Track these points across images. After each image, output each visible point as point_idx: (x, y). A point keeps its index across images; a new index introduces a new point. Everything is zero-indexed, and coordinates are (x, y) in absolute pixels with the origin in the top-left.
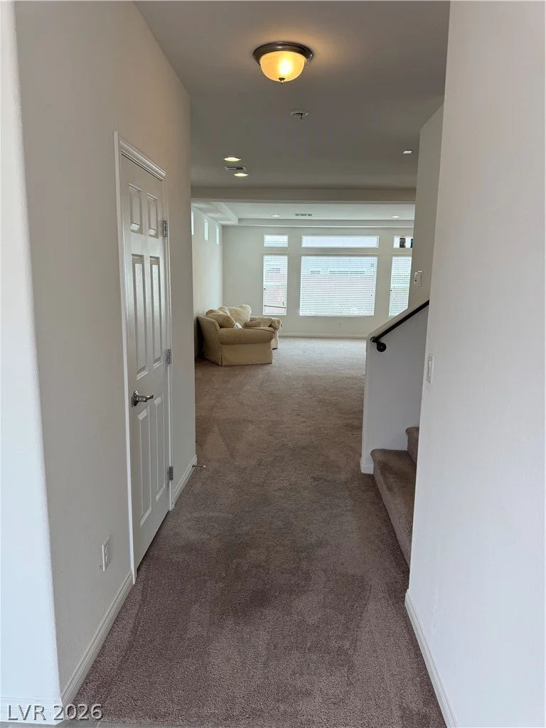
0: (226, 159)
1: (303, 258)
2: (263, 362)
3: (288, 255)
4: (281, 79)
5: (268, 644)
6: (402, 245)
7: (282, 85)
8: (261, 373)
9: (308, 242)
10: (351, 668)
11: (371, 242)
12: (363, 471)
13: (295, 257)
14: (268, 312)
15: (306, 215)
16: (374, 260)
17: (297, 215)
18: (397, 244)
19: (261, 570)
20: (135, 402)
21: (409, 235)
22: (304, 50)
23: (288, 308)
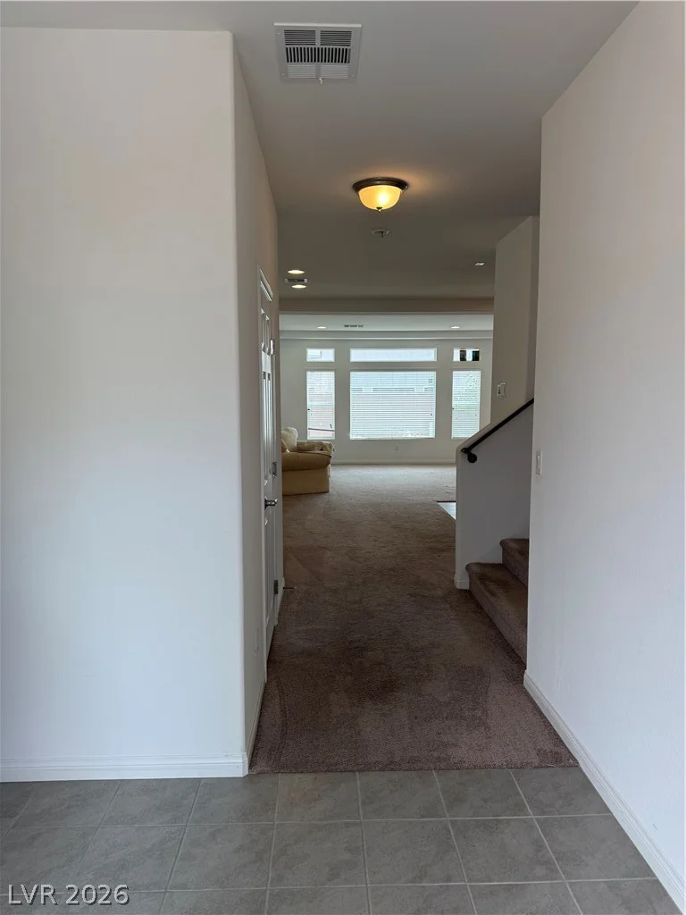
0: (290, 272)
1: (352, 374)
2: (319, 491)
3: (335, 370)
4: (379, 208)
5: (409, 717)
6: (463, 358)
7: (379, 214)
8: (321, 501)
9: (357, 355)
10: (488, 728)
11: (429, 355)
12: (458, 586)
13: (342, 372)
14: (313, 436)
15: (356, 326)
16: (432, 375)
17: (346, 326)
18: (457, 357)
19: (383, 666)
20: (266, 506)
21: (470, 347)
22: (401, 184)
23: (337, 431)
